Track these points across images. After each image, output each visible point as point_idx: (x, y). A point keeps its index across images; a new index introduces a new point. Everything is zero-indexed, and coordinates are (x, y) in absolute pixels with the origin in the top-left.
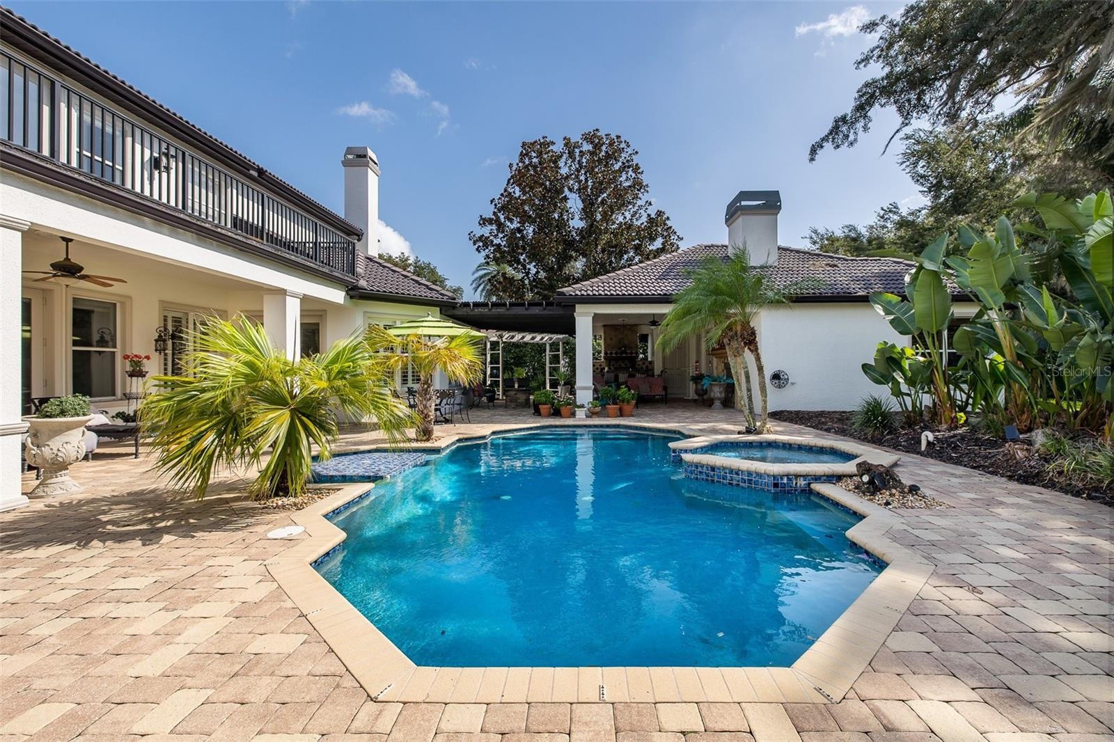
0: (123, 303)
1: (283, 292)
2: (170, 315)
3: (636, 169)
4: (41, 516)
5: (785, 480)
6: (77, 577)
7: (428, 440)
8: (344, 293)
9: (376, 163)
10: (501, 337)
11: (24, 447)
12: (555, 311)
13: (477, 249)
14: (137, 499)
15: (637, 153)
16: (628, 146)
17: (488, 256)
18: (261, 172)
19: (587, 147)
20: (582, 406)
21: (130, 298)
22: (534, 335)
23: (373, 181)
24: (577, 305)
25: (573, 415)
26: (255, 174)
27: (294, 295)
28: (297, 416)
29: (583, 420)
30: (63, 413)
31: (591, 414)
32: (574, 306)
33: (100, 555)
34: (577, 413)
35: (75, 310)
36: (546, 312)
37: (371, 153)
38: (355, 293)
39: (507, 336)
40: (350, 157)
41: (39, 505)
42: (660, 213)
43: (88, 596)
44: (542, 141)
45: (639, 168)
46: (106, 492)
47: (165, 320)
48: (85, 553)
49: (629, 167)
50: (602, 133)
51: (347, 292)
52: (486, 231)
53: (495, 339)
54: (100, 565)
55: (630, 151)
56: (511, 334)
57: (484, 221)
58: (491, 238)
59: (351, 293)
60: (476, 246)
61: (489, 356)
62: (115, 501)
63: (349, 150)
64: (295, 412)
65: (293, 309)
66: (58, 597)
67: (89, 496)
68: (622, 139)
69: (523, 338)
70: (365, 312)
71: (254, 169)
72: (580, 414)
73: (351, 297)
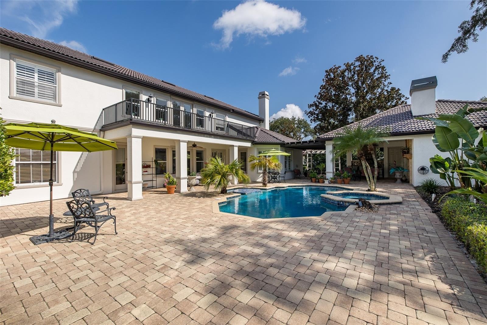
0: (205, 150)
1: (233, 146)
2: (214, 152)
3: (383, 68)
4: (189, 193)
5: (341, 203)
6: (191, 200)
7: (265, 187)
8: (251, 144)
9: (268, 95)
10: (311, 152)
11: (188, 182)
12: (320, 144)
13: (309, 117)
14: (202, 192)
15: (383, 60)
16: (378, 59)
17: (311, 119)
18: (233, 110)
19: (358, 63)
20: (328, 179)
21: (206, 149)
22: (321, 150)
23: (267, 101)
24: (326, 141)
25: (324, 182)
26: (232, 111)
27: (236, 146)
28: (223, 178)
29: (327, 184)
30: (192, 175)
31: (331, 182)
32: (325, 142)
33: (194, 198)
34: (325, 182)
35: (197, 153)
36: (315, 144)
37: (266, 93)
38: (254, 143)
39: (314, 151)
40: (261, 95)
41: (189, 192)
42: (393, 89)
43: (192, 202)
44: (334, 68)
45: (385, 68)
46: (198, 191)
47: (213, 153)
48: (193, 198)
49: (379, 68)
50: (365, 56)
51: (252, 143)
52: (311, 109)
53: (309, 153)
54: (194, 199)
55: (379, 60)
56: (316, 151)
57: (311, 106)
58: (314, 111)
59: (253, 143)
60: (308, 116)
61: (308, 159)
62: (199, 192)
63: (260, 93)
64: (222, 176)
65: (236, 150)
66: (189, 201)
67: (196, 191)
68: (374, 57)
69: (321, 152)
70: (257, 148)
71: (231, 110)
72: (326, 182)
73: (253, 144)
